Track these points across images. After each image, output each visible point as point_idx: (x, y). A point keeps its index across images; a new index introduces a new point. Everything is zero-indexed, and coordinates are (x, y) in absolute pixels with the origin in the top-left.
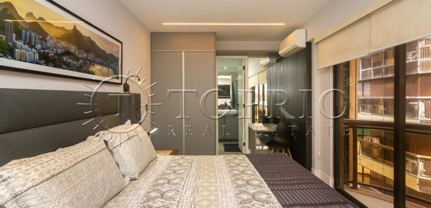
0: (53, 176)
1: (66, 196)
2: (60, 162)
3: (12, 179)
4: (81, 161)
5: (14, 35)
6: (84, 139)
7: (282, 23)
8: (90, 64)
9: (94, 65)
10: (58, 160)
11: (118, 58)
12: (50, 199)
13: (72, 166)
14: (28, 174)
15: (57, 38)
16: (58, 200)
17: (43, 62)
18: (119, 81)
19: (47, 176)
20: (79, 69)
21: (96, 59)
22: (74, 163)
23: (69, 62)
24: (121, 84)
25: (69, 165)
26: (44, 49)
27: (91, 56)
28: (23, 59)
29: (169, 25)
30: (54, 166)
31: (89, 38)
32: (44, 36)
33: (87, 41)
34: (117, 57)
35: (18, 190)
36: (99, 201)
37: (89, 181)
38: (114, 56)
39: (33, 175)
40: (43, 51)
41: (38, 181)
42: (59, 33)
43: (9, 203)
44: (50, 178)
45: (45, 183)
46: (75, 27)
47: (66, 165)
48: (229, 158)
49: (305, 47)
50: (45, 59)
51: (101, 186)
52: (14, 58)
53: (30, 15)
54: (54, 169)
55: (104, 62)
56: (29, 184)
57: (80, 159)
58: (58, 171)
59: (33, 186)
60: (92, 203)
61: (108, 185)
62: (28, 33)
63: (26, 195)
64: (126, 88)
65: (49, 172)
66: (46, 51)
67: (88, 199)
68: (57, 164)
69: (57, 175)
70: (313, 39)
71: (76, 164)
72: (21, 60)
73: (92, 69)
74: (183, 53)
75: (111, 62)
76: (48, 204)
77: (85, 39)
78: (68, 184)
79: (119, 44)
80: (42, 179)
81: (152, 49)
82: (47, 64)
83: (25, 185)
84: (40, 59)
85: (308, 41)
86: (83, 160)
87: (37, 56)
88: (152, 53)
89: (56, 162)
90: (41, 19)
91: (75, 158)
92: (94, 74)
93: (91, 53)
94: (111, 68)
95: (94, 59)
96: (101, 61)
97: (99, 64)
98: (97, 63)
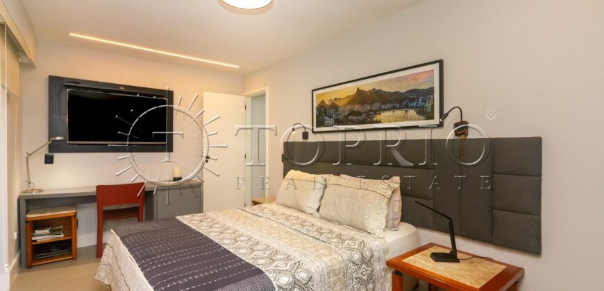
8: (375, 113)
15: (345, 105)
17: (336, 124)
18: (434, 122)
21: (383, 107)
23: (354, 119)
26: (337, 116)
27: (376, 106)
32: (337, 108)
33: (370, 94)
34: (426, 88)
42: (345, 101)
46: (358, 89)
55: (397, 105)
62: (330, 110)
79: (435, 67)
87: (333, 122)
92: (380, 122)
93: (375, 102)
94: (412, 108)
95: (380, 107)
96: (392, 105)
97: (389, 109)
98: (385, 110)
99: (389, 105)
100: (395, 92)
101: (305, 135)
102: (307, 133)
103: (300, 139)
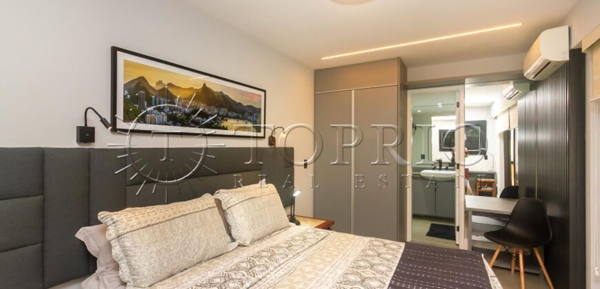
0: (149, 226)
1: (156, 246)
2: (159, 215)
3: (118, 223)
4: (180, 217)
5: (146, 103)
6: (200, 196)
7: (514, 22)
8: (222, 119)
9: (227, 120)
10: (158, 213)
11: (260, 109)
12: (141, 244)
13: (170, 220)
14: (130, 221)
15: (185, 99)
16: (146, 247)
17: (171, 122)
18: (261, 134)
19: (143, 225)
20: (208, 126)
21: (229, 114)
22: (172, 217)
23: (199, 120)
24: (264, 137)
25: (167, 218)
26: (172, 111)
27: (223, 111)
28: (153, 122)
29: (330, 58)
30: (151, 217)
31: (221, 92)
32: (171, 99)
33: (218, 96)
34: (258, 107)
35: (121, 232)
36: (191, 259)
37: (182, 237)
38: (254, 107)
39: (134, 222)
40: (171, 113)
41: (135, 228)
42: (186, 94)
43: (113, 241)
44: (145, 227)
45: (141, 230)
46: (204, 85)
47: (164, 218)
48: (376, 243)
49: (568, 59)
50: (173, 120)
51: (195, 244)
52: (145, 122)
53: (160, 82)
54: (152, 220)
55: (240, 116)
56: (128, 229)
57: (178, 215)
58: (154, 222)
59: (131, 231)
60: (181, 257)
61: (204, 245)
62: (158, 99)
63: (124, 238)
64: (272, 140)
65: (146, 222)
66: (174, 112)
67: (178, 253)
68: (156, 216)
69: (153, 225)
70: (581, 43)
71: (174, 218)
72: (151, 123)
73: (224, 124)
74: (353, 92)
75: (250, 114)
76: (138, 248)
77: (216, 95)
78: (160, 235)
79: (262, 93)
80: (139, 226)
81: (315, 90)
82: (175, 124)
83: (125, 229)
84: (168, 120)
85: (573, 47)
86: (182, 216)
87: (165, 119)
88: (315, 95)
89: (156, 214)
90: (170, 85)
91: (175, 213)
92: (226, 129)
93: (224, 107)
94: (250, 121)
95: (227, 114)
96: (236, 114)
97: (234, 118)
98: (231, 117)
99: (235, 114)
100: (240, 103)
101: (86, 134)
102: (93, 129)
103: (71, 142)
